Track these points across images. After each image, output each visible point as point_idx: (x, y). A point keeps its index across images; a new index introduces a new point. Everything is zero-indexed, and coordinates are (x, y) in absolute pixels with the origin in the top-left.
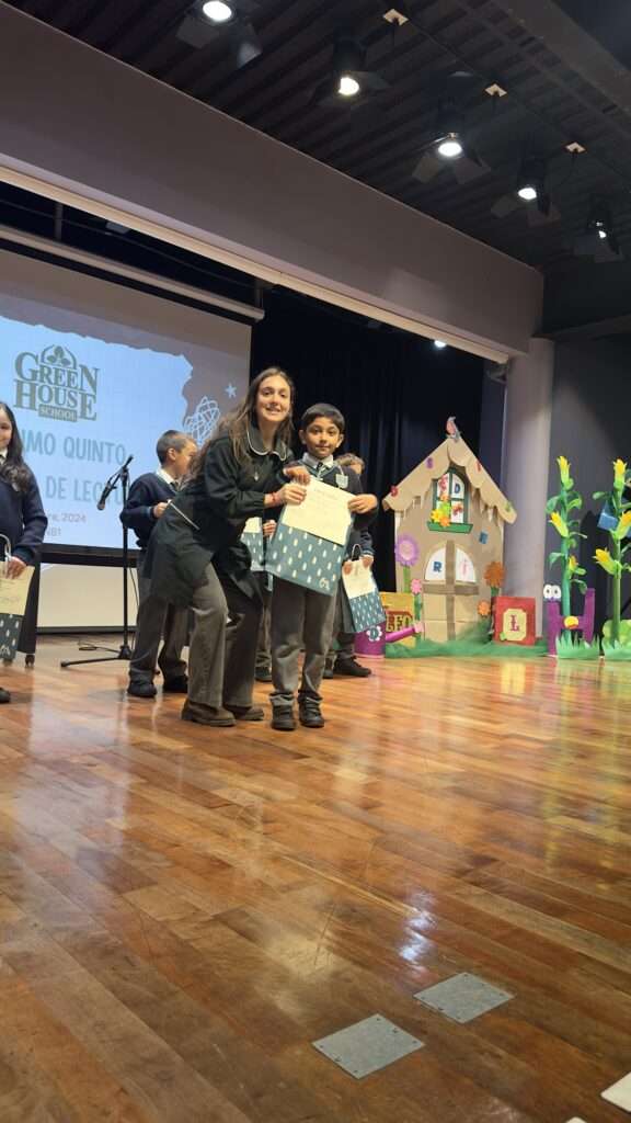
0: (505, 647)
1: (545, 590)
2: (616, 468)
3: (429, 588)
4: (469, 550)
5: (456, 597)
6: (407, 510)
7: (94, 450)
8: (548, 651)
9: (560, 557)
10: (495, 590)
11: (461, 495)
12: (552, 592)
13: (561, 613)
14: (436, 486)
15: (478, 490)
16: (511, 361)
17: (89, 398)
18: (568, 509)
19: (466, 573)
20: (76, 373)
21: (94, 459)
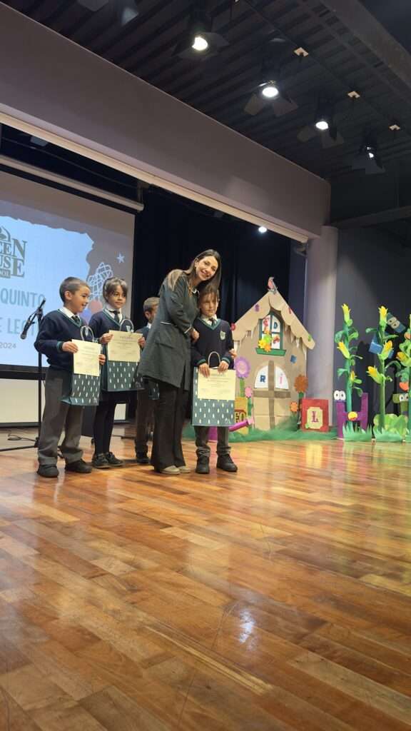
0: (308, 433)
1: (335, 394)
2: (380, 312)
3: (257, 394)
4: (284, 368)
5: (276, 399)
6: (242, 340)
7: (22, 298)
8: (337, 436)
9: (344, 372)
10: (301, 394)
11: (278, 330)
12: (340, 396)
13: (346, 410)
14: (261, 324)
15: (289, 326)
16: (310, 241)
17: (19, 262)
18: (349, 340)
19: (282, 383)
20: (10, 245)
21: (22, 304)
